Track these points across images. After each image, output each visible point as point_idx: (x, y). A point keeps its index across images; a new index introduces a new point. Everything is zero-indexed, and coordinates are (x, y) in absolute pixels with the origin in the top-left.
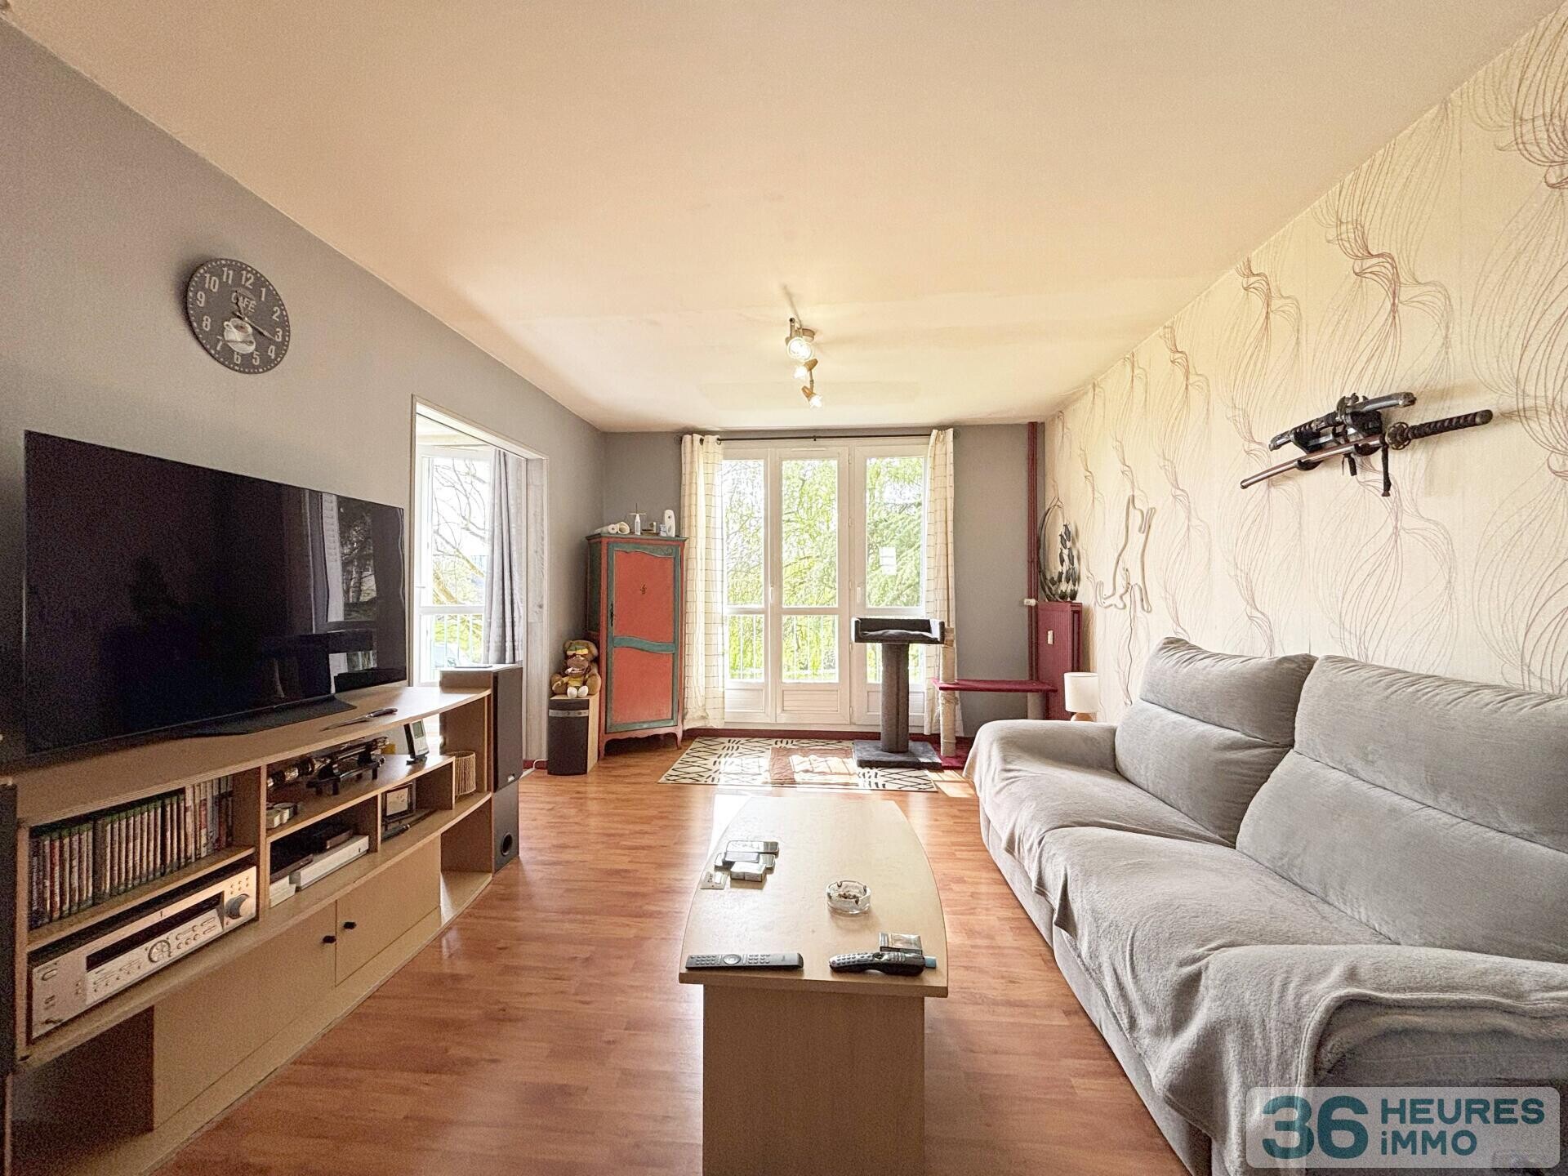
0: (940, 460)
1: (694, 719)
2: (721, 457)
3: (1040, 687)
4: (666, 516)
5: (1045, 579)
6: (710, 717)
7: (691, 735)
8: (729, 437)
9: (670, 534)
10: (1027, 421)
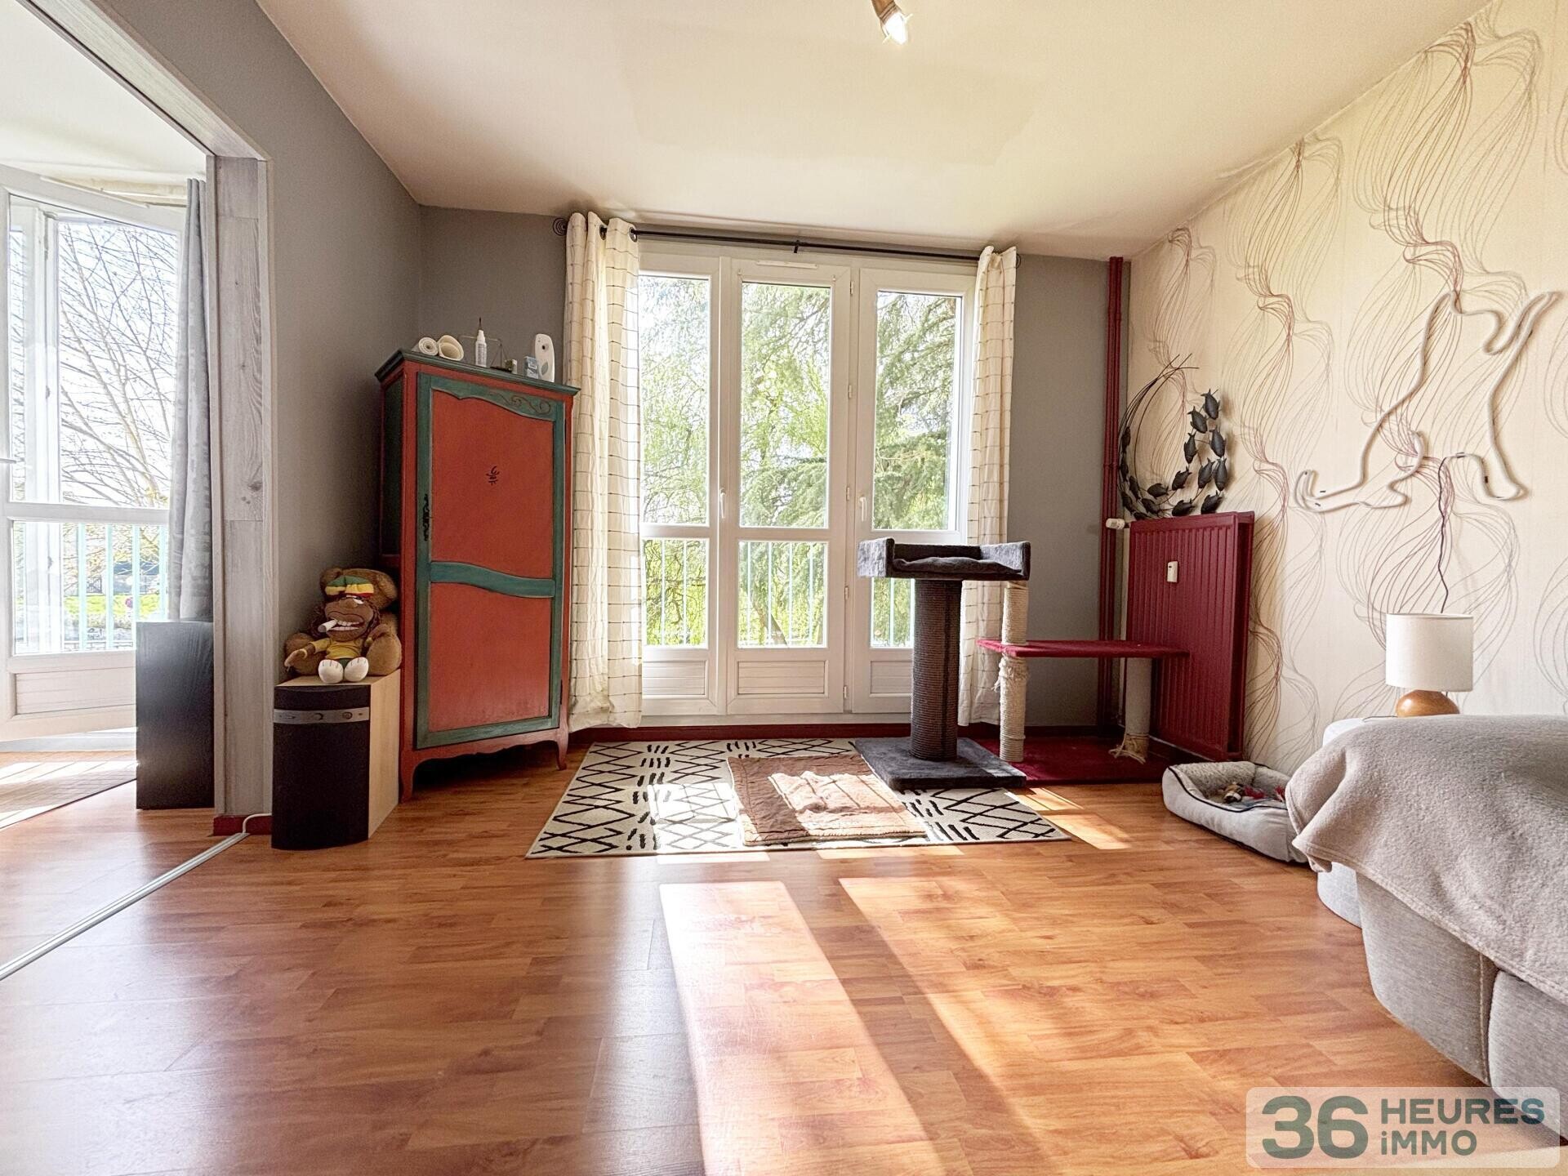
0: (995, 296)
1: (586, 714)
2: (637, 265)
3: (1146, 650)
4: (538, 346)
5: (1135, 487)
6: (618, 709)
7: (583, 740)
8: (648, 231)
9: (544, 378)
10: (1107, 254)
